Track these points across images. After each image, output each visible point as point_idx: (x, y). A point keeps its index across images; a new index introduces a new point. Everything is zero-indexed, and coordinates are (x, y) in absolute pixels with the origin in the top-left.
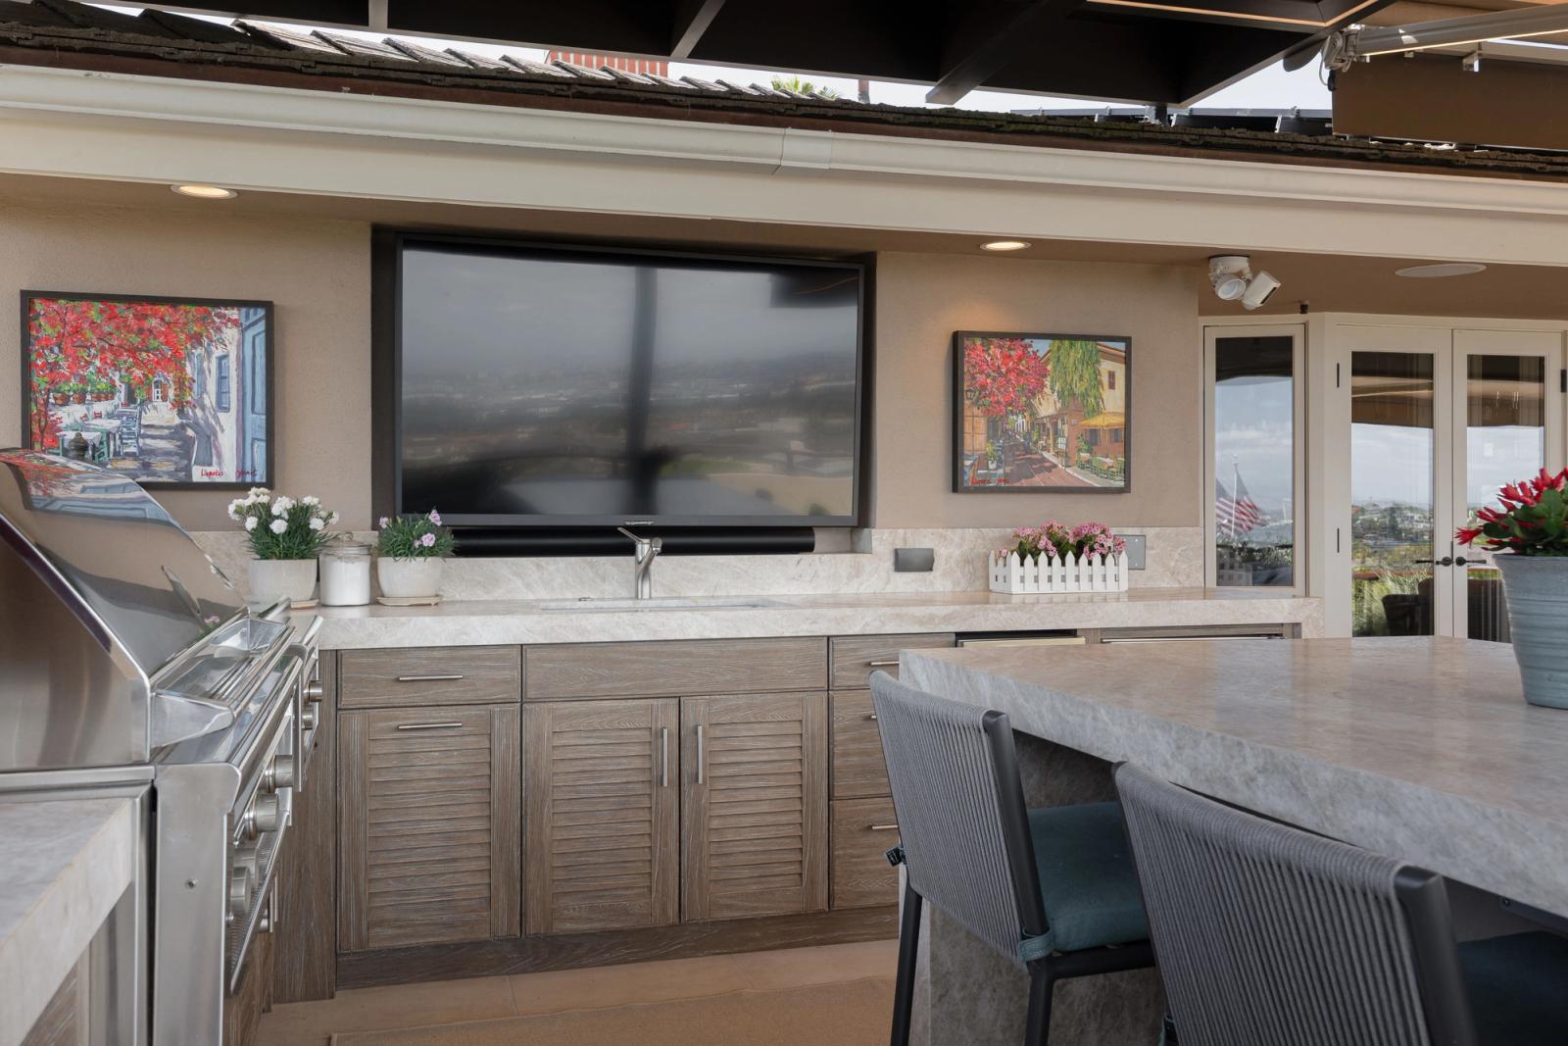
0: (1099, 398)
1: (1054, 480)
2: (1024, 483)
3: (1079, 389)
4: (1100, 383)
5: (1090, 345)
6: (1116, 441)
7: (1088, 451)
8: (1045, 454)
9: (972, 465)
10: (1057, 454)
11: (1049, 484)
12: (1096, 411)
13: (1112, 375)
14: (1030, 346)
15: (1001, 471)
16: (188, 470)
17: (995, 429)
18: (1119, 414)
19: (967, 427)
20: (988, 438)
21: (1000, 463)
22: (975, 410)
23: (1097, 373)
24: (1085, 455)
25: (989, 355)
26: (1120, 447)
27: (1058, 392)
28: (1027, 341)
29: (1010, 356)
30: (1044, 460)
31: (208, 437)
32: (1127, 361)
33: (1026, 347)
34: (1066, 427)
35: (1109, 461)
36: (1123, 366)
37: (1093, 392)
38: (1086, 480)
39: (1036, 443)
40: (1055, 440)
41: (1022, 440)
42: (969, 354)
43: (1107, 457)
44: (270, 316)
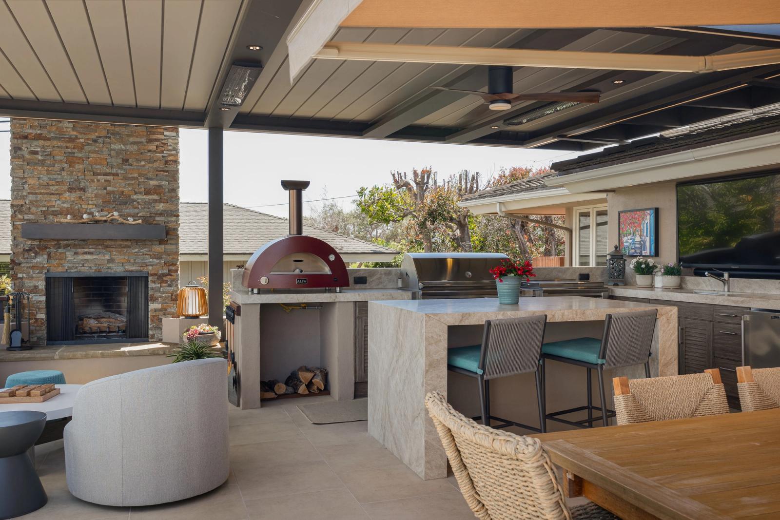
44: (657, 211)
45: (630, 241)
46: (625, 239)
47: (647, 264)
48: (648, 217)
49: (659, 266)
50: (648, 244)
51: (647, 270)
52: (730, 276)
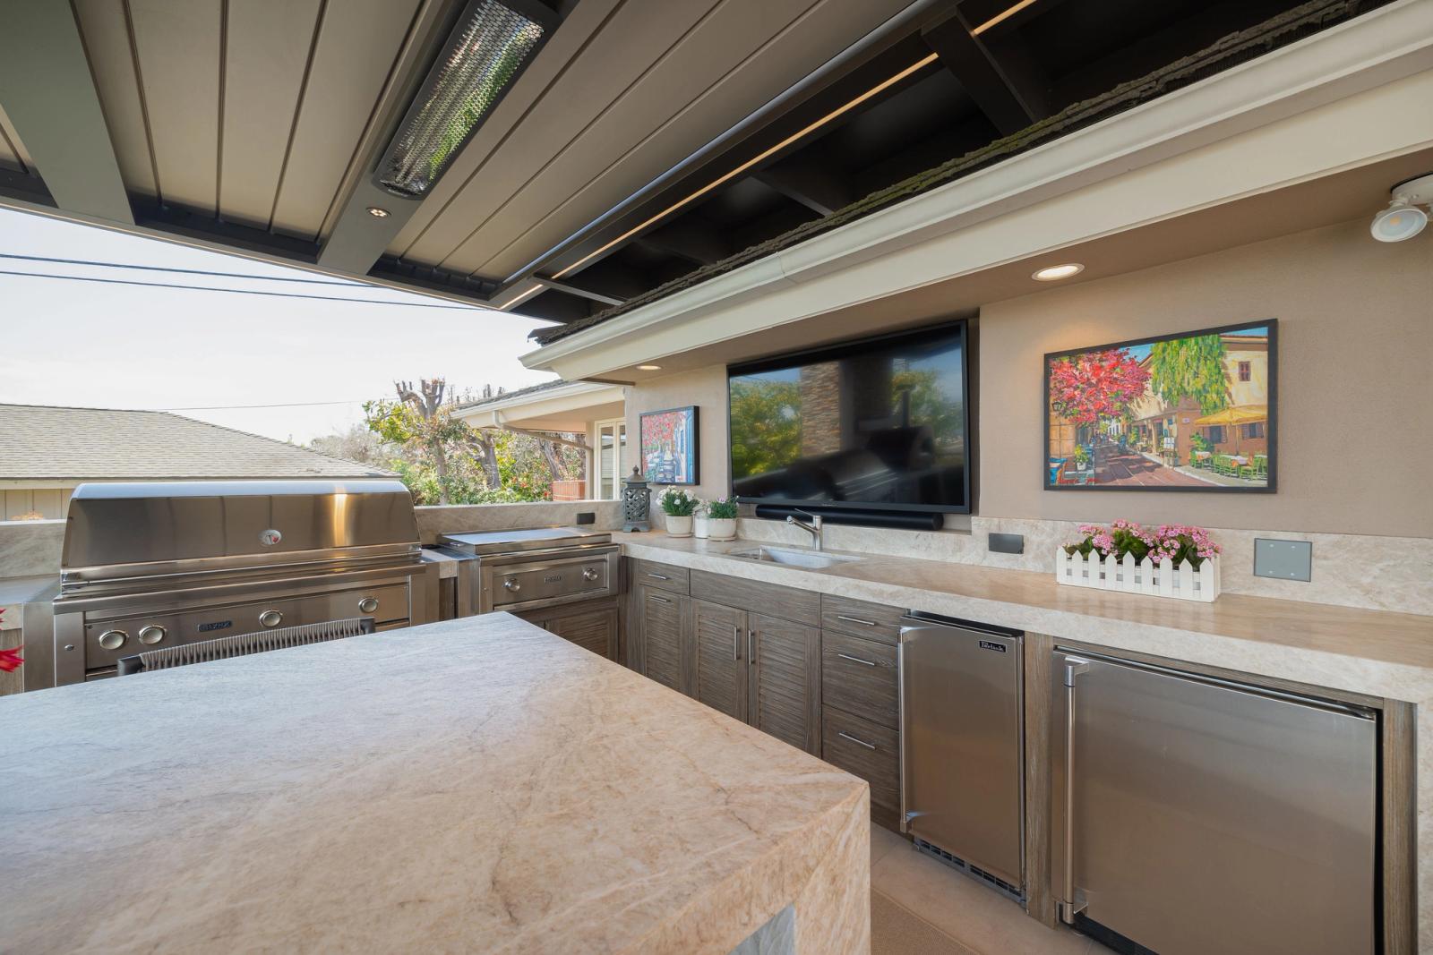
0: (1222, 393)
1: (1157, 479)
2: (1119, 482)
3: (1192, 385)
4: (1225, 377)
5: (1210, 339)
6: (1253, 436)
7: (1206, 450)
8: (1145, 455)
9: (1058, 468)
10: (1163, 454)
11: (1151, 483)
12: (1223, 406)
13: (1244, 366)
14: (1126, 354)
15: (1091, 472)
16: (674, 477)
17: (1082, 435)
18: (1259, 407)
19: (1054, 434)
20: (1077, 443)
21: (1089, 464)
22: (1063, 420)
23: (1221, 367)
24: (1206, 454)
25: (1077, 369)
26: (1263, 443)
27: (1163, 393)
28: (1121, 350)
29: (1101, 368)
30: (1144, 460)
31: (679, 464)
32: (1272, 348)
33: (1118, 356)
34: (1174, 427)
35: (1240, 459)
36: (1265, 354)
37: (1215, 387)
38: (1202, 479)
39: (1133, 445)
40: (1159, 442)
41: (1116, 443)
42: (1056, 373)
43: (1237, 454)
44: (697, 410)
45: (657, 460)
46: (649, 457)
47: (683, 499)
48: (684, 421)
49: (701, 501)
50: (683, 465)
51: (683, 508)
52: (825, 520)
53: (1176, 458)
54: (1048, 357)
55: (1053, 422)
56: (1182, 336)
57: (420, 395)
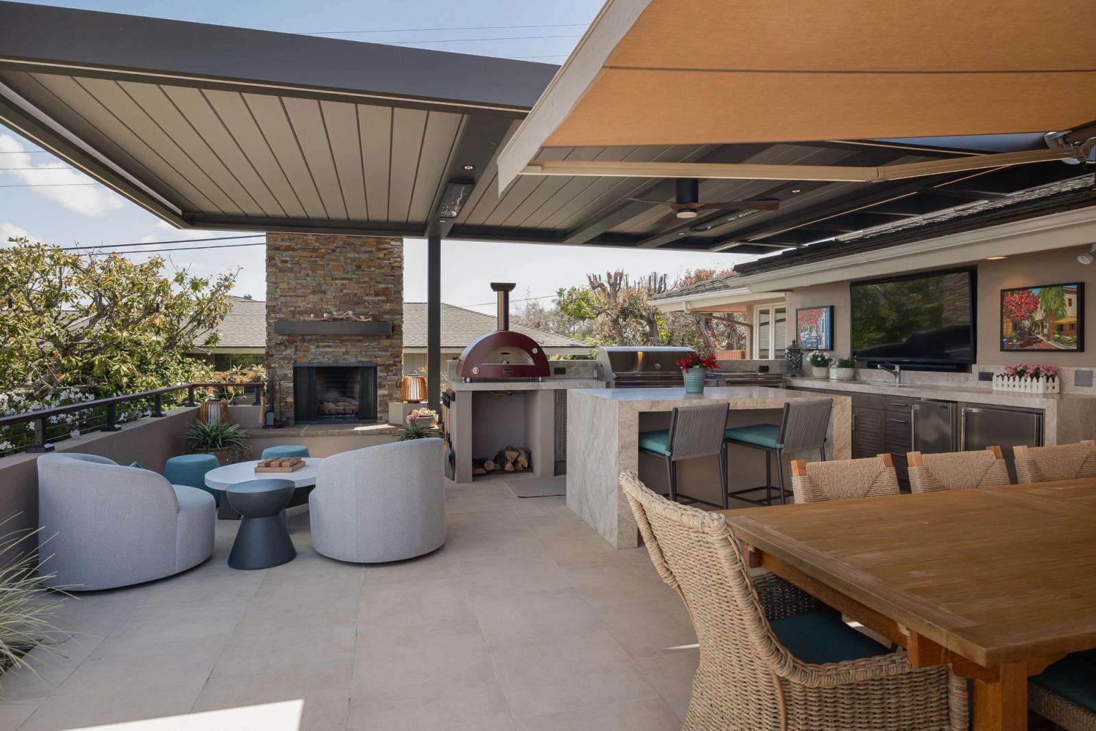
0: (1064, 311)
1: (1042, 346)
2: (1029, 348)
3: (1054, 307)
4: (1064, 304)
5: (1060, 288)
6: (1073, 329)
7: (1058, 334)
8: (1038, 336)
9: (1007, 341)
10: (1044, 335)
11: (1040, 348)
12: (1063, 316)
13: (1070, 300)
14: (1031, 292)
15: (1018, 343)
16: (817, 346)
17: (1016, 327)
18: (1075, 317)
19: (1005, 326)
20: (1013, 331)
21: (1018, 340)
22: (1008, 320)
23: (1063, 300)
24: (1057, 336)
25: (1014, 297)
26: (1077, 331)
27: (1044, 310)
28: (1030, 290)
29: (1022, 297)
30: (1037, 338)
31: (821, 338)
32: (1078, 293)
33: (1029, 293)
34: (1047, 324)
35: (1069, 338)
36: (1077, 295)
37: (1061, 308)
38: (1058, 346)
39: (1034, 331)
40: (1042, 330)
41: (1028, 330)
42: (1006, 298)
43: (1068, 336)
44: (832, 309)
45: (807, 336)
46: (802, 334)
47: (823, 358)
48: (824, 314)
49: (834, 359)
50: (823, 339)
51: (824, 363)
52: (901, 369)
53: (1048, 337)
54: (1003, 291)
55: (1005, 321)
56: (1051, 286)
57: (607, 285)
